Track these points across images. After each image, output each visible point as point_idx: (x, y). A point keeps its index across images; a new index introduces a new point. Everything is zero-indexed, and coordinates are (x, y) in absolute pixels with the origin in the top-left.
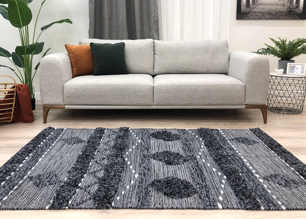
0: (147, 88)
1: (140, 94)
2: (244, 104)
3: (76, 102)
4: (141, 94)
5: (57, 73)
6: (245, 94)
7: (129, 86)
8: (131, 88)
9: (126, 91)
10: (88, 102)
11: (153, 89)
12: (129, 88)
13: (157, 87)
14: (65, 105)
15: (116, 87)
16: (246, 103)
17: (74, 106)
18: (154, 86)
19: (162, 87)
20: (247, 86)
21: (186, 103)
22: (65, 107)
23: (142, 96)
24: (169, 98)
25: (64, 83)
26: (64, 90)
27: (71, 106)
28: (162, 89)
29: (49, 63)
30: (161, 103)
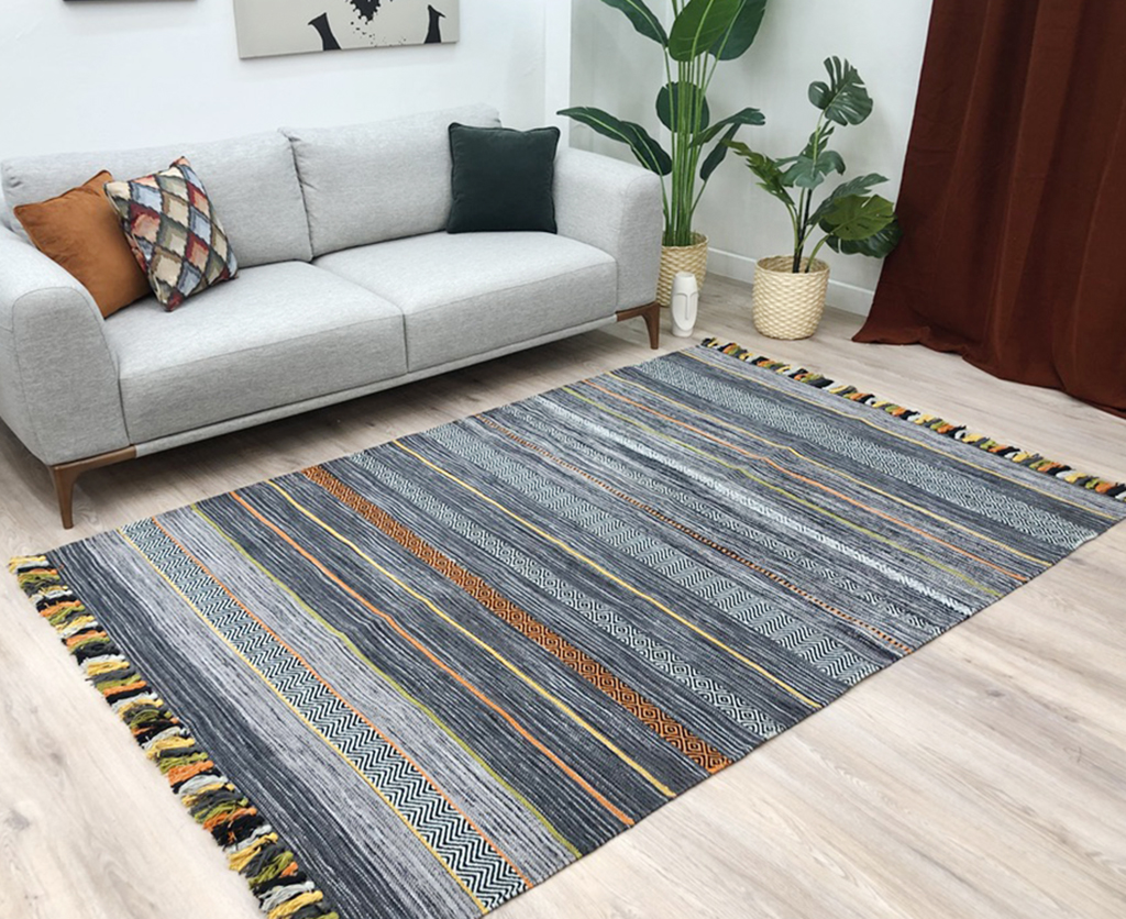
0: (390, 327)
2: (614, 311)
3: (175, 425)
4: (376, 348)
6: (618, 286)
7: (338, 332)
8: (345, 337)
9: (334, 349)
11: (404, 325)
12: (340, 338)
13: (417, 316)
14: (134, 445)
16: (618, 309)
17: (165, 440)
18: (404, 316)
19: (429, 314)
20: (621, 263)
21: (491, 343)
22: (135, 452)
23: (378, 353)
24: (449, 341)
25: (117, 369)
26: (127, 397)
27: (157, 442)
28: (432, 319)
29: (56, 313)
30: (429, 362)
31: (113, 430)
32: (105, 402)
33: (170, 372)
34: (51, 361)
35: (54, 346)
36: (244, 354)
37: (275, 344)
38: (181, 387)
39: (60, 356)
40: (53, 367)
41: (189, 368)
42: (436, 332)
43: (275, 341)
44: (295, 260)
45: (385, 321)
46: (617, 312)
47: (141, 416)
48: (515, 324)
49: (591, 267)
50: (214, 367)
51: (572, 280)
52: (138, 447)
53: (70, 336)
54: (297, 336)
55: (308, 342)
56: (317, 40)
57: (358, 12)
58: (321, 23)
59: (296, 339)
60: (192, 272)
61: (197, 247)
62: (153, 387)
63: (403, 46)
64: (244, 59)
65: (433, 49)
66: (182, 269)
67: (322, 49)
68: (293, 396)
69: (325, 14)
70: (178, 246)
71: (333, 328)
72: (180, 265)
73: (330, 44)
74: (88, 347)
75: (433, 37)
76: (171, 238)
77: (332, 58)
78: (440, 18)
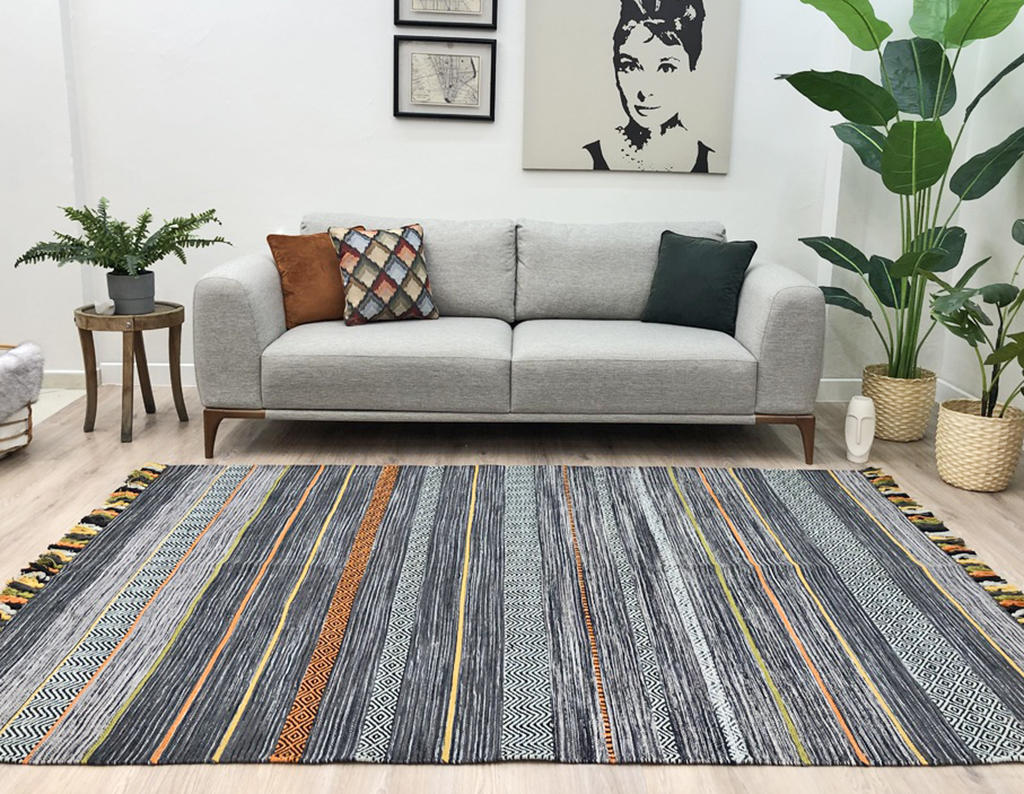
0: (492, 367)
1: (474, 384)
2: (753, 411)
3: (297, 402)
4: (477, 382)
5: (243, 321)
6: (757, 386)
7: (443, 361)
8: (449, 366)
9: (437, 373)
10: (329, 404)
11: (510, 369)
12: (445, 366)
13: (521, 364)
14: (264, 409)
15: (407, 361)
16: (758, 410)
17: (289, 412)
18: (511, 362)
19: (533, 365)
20: (763, 365)
21: (599, 407)
22: (264, 414)
23: (478, 386)
24: (552, 394)
25: (262, 348)
26: (263, 370)
27: (283, 412)
28: (534, 370)
29: (221, 295)
30: (531, 407)
31: (250, 392)
32: (247, 370)
33: (297, 358)
34: (212, 330)
35: (216, 320)
36: (358, 359)
37: (385, 357)
38: (303, 373)
39: (219, 327)
40: (213, 334)
41: (312, 360)
42: (538, 382)
43: (386, 355)
44: (497, 318)
45: (489, 362)
46: (757, 414)
47: (270, 387)
48: (626, 395)
49: (721, 361)
50: (331, 363)
51: (696, 368)
52: (267, 412)
53: (228, 314)
54: (406, 355)
55: (414, 362)
56: (589, 162)
57: (629, 142)
58: (594, 149)
59: (405, 358)
60: (374, 301)
61: (385, 284)
62: (281, 367)
63: (669, 172)
64: (525, 170)
65: (699, 179)
66: (365, 297)
67: (592, 168)
68: (398, 404)
69: (599, 141)
70: (368, 278)
71: (439, 356)
72: (365, 293)
73: (600, 165)
74: (240, 325)
75: (701, 167)
76: (364, 273)
77: (601, 176)
78: (710, 152)
